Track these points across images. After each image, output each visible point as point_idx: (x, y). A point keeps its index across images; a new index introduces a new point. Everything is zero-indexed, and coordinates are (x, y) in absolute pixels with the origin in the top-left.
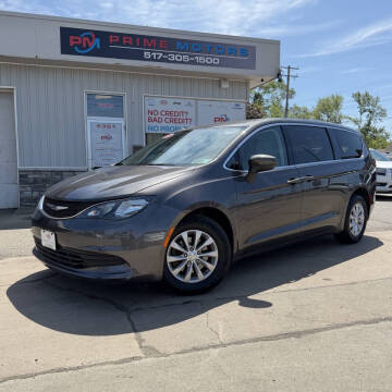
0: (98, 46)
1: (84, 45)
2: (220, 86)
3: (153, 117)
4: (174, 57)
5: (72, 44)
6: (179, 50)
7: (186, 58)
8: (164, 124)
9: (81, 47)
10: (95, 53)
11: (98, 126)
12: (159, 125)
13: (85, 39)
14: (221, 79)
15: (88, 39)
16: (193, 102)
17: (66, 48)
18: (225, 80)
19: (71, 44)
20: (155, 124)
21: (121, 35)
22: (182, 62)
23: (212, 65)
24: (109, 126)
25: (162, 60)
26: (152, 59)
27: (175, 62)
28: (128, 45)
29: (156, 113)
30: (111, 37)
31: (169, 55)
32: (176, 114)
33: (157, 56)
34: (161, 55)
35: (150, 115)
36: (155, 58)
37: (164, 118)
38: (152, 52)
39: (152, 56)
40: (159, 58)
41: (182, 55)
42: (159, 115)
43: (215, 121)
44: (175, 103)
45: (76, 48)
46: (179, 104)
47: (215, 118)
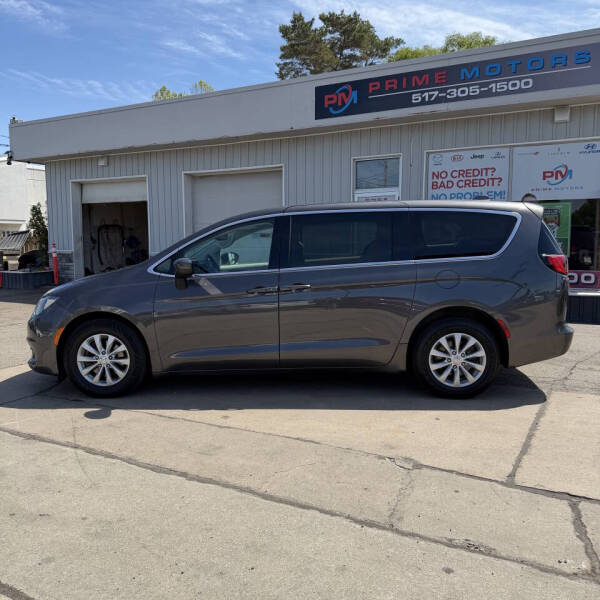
0: (355, 102)
1: (340, 104)
2: (552, 119)
3: (440, 181)
4: (455, 93)
6: (464, 81)
7: (473, 90)
9: (336, 107)
10: (352, 110)
12: (448, 192)
13: (340, 95)
14: (556, 108)
15: (343, 95)
17: (321, 112)
19: (326, 106)
20: (442, 191)
21: (383, 79)
22: (469, 97)
23: (521, 91)
25: (438, 100)
26: (423, 103)
27: (458, 99)
28: (390, 90)
29: (443, 175)
30: (371, 84)
31: (449, 91)
32: (476, 173)
33: (430, 96)
34: (436, 93)
35: (435, 179)
36: (427, 99)
37: (455, 181)
38: (423, 92)
39: (424, 98)
40: (433, 99)
41: (468, 86)
42: (449, 178)
43: (544, 177)
44: (475, 157)
45: (331, 109)
46: (481, 157)
47: (544, 173)
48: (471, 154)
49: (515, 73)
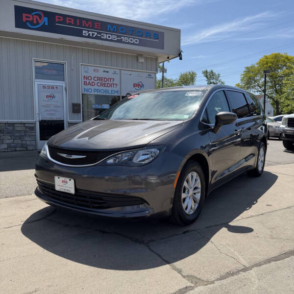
0: (46, 24)
2: (137, 60)
3: (88, 81)
4: (105, 37)
5: (24, 19)
6: (109, 31)
7: (114, 37)
8: (96, 87)
10: (43, 29)
11: (44, 87)
12: (92, 88)
14: (138, 55)
15: (38, 17)
16: (118, 71)
17: (19, 24)
18: (141, 55)
19: (25, 21)
20: (89, 87)
21: (65, 16)
22: (111, 40)
23: (133, 44)
24: (53, 88)
25: (97, 38)
26: (89, 37)
27: (106, 40)
28: (70, 24)
29: (90, 78)
30: (57, 17)
31: (102, 34)
32: (106, 80)
33: (93, 34)
34: (96, 33)
35: (85, 80)
36: (91, 35)
37: (96, 82)
38: (89, 31)
39: (89, 34)
40: (94, 36)
41: (112, 35)
42: (93, 80)
43: (134, 86)
44: (104, 71)
45: (28, 24)
46: (108, 72)
47: (134, 84)
48: (102, 69)
49: (131, 35)
